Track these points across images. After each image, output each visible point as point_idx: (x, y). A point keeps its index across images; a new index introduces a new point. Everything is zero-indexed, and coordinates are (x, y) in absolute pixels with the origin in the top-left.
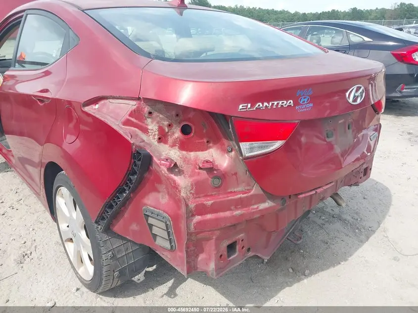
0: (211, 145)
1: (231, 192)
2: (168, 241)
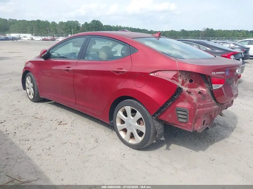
0: (199, 86)
1: (207, 102)
2: (186, 119)
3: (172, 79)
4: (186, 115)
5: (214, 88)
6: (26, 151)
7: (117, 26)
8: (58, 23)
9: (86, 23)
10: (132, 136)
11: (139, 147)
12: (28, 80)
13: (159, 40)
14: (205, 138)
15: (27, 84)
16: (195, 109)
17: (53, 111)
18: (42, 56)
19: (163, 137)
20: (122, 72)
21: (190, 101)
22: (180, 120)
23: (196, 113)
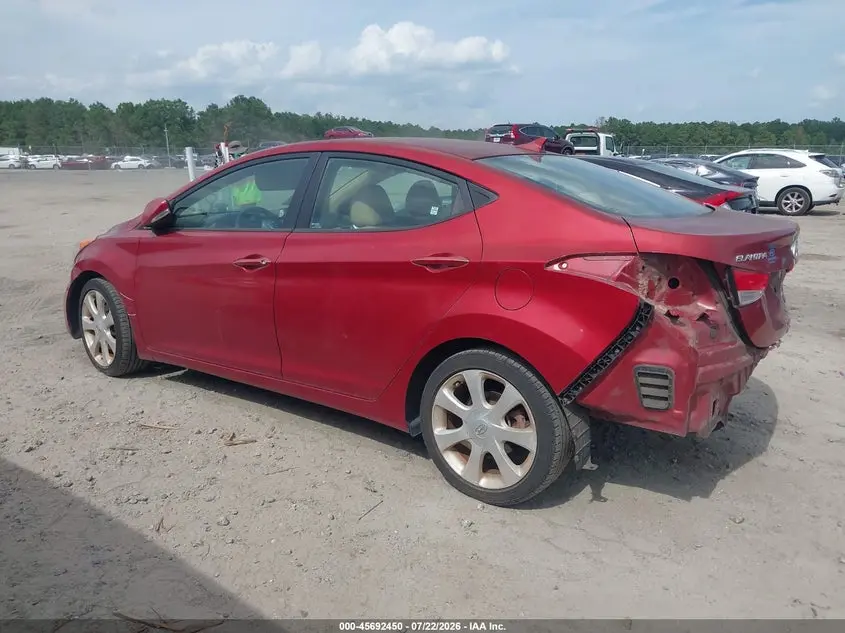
0: (696, 297)
1: (723, 343)
2: (666, 399)
3: (620, 278)
4: (666, 388)
5: (743, 302)
6: (150, 534)
7: (319, 114)
8: (114, 108)
9: (214, 107)
10: (489, 464)
11: (514, 499)
12: (91, 304)
13: (540, 161)
14: (697, 457)
15: (85, 318)
16: (693, 368)
17: (192, 403)
18: (154, 220)
19: (589, 460)
20: (452, 264)
21: (678, 343)
22: (647, 403)
23: (697, 380)
